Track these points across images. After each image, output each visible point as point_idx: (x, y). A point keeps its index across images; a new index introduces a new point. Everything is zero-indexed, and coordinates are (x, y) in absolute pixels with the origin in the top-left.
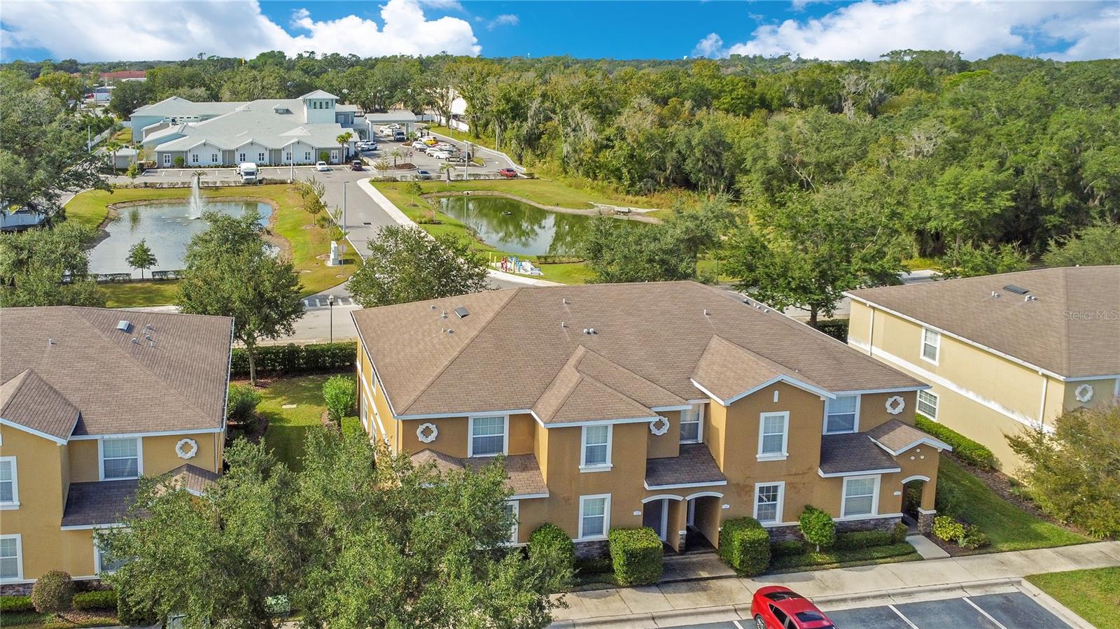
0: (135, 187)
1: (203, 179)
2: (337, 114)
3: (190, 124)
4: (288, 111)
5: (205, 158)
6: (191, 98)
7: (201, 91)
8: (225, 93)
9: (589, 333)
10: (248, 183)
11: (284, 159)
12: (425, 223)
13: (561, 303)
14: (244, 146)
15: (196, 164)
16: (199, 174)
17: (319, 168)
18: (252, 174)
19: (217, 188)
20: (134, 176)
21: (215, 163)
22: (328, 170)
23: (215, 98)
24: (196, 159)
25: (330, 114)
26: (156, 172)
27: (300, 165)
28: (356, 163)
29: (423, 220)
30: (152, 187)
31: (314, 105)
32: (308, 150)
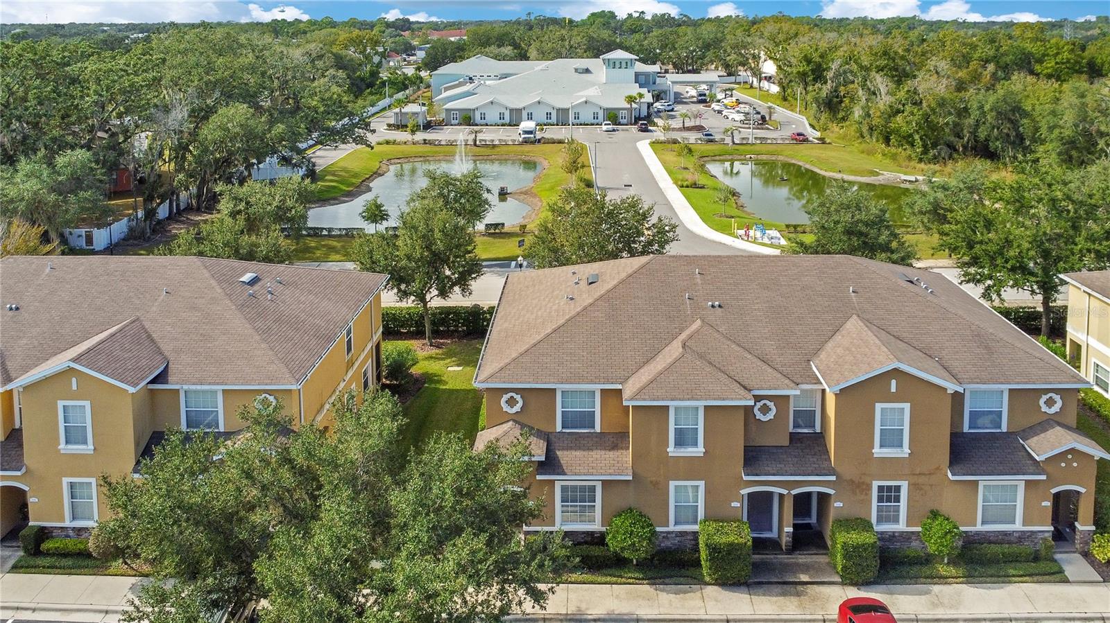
0: (414, 143)
1: (480, 136)
2: (637, 75)
3: (488, 83)
4: (587, 71)
5: (492, 116)
6: (497, 57)
7: (507, 50)
8: (533, 52)
9: (713, 306)
10: (526, 141)
11: (571, 119)
12: (687, 187)
13: (694, 273)
14: (531, 105)
15: (483, 122)
16: (476, 132)
17: (605, 128)
18: (530, 132)
19: (494, 146)
20: (413, 132)
21: (502, 121)
22: (614, 130)
23: (524, 57)
24: (483, 117)
25: (630, 73)
26: (442, 129)
27: (587, 125)
28: (642, 124)
29: (685, 184)
30: (430, 144)
31: (612, 64)
32: (597, 110)
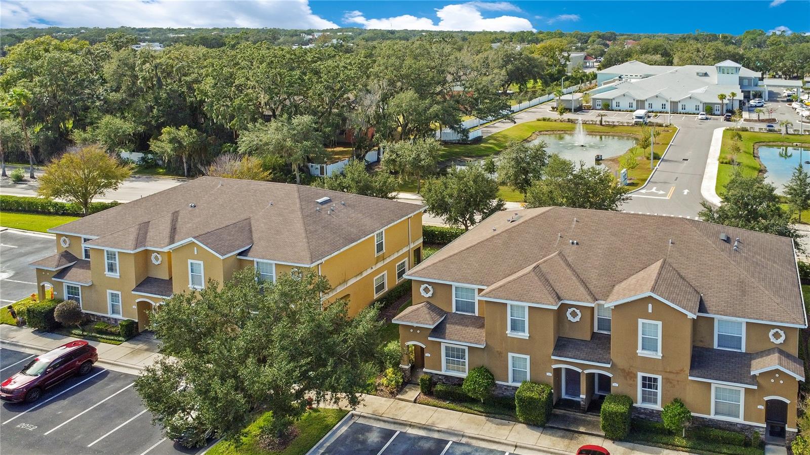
0: (561, 121)
1: (604, 119)
2: (741, 79)
3: (633, 81)
4: (706, 75)
5: (624, 105)
6: (650, 63)
7: (658, 57)
8: (676, 60)
9: (573, 243)
10: (637, 124)
11: (680, 109)
14: (650, 98)
15: (618, 108)
16: (602, 115)
17: (700, 117)
19: (614, 126)
20: (561, 113)
21: (631, 108)
22: (707, 119)
23: (670, 63)
24: (618, 105)
25: (735, 78)
26: (588, 112)
27: (690, 114)
28: (727, 116)
30: (572, 122)
31: (721, 70)
32: (698, 104)
